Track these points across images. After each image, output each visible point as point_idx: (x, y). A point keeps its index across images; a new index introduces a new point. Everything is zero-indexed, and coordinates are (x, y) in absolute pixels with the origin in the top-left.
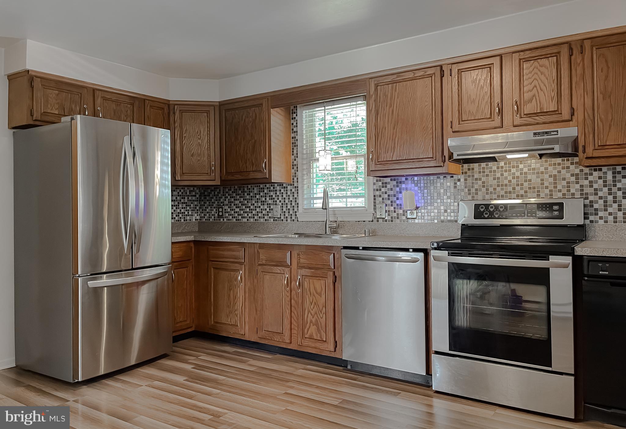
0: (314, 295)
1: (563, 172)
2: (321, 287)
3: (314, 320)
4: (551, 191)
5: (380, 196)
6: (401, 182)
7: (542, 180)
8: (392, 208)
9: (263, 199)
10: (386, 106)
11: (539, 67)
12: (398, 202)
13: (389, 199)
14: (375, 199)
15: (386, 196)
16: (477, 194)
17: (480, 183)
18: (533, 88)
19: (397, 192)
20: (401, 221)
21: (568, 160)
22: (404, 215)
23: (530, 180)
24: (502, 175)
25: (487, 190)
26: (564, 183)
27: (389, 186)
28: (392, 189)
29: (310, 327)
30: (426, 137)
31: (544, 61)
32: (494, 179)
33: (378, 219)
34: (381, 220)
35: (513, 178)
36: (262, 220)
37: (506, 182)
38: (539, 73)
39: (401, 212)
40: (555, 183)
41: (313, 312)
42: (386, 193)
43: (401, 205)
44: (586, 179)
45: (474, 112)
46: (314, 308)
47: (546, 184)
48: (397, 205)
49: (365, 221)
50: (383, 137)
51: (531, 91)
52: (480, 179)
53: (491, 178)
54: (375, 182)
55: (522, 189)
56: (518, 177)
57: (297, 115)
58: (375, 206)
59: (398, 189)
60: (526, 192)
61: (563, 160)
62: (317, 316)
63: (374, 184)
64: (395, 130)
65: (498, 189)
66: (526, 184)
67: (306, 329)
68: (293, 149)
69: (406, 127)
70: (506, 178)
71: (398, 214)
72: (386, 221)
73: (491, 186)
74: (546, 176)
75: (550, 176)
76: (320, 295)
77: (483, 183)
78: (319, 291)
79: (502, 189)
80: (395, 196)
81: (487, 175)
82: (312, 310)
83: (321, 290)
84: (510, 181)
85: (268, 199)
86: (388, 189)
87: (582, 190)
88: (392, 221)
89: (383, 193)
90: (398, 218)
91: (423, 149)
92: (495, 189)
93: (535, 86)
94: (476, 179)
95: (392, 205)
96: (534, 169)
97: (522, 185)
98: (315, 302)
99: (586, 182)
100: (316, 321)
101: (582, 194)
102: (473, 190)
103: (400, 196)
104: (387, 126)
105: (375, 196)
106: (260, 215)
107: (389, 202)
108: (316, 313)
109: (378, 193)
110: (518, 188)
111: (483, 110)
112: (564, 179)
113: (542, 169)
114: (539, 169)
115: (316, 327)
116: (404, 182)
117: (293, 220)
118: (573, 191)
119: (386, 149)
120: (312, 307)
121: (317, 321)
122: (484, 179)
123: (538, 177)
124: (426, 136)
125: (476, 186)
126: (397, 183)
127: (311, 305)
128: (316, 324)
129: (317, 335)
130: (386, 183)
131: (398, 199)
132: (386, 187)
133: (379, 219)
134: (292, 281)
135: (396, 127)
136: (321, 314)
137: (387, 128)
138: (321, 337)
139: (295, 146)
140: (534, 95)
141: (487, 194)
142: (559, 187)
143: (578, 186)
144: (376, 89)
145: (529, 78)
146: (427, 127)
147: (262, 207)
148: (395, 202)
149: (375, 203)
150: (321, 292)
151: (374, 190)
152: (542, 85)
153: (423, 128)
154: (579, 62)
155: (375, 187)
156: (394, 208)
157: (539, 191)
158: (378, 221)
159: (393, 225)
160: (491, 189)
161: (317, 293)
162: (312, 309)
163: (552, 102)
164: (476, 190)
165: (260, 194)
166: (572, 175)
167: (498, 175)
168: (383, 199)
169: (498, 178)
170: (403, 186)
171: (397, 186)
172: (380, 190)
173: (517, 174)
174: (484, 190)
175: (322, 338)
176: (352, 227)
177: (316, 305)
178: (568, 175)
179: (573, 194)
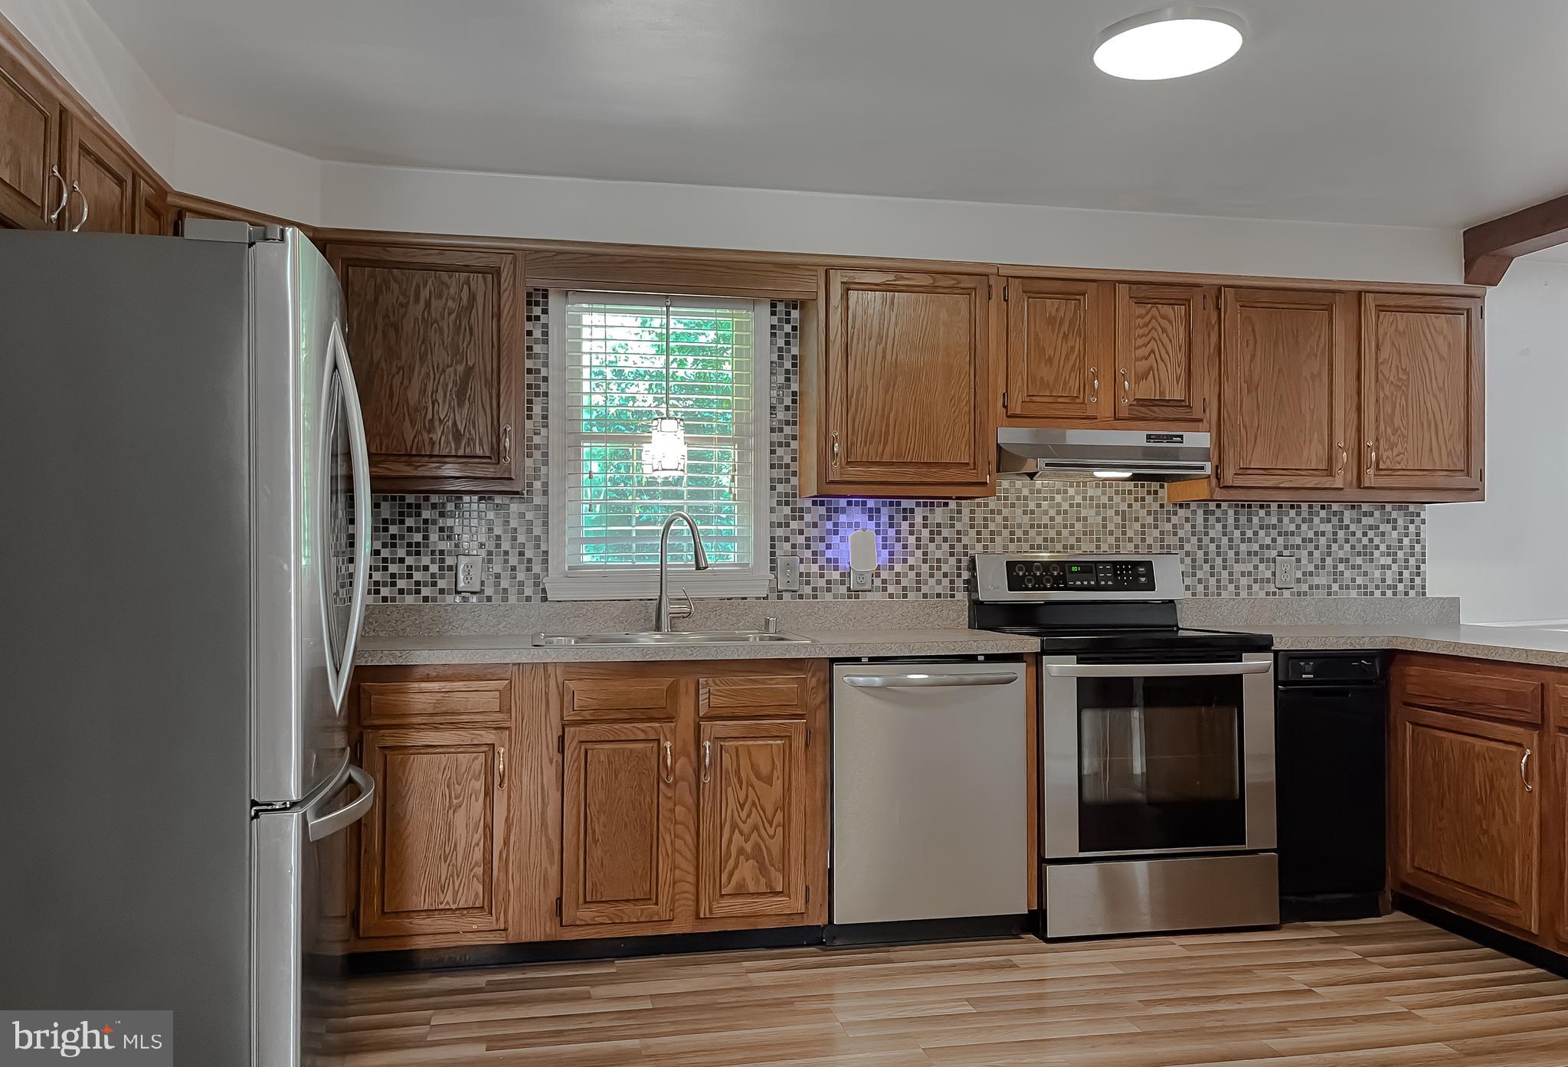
0: (750, 784)
1: (1137, 506)
2: (770, 762)
3: (748, 847)
4: (1117, 539)
5: (787, 539)
6: (836, 510)
7: (1104, 519)
8: (815, 568)
9: (418, 537)
10: (870, 339)
11: (1158, 317)
12: (829, 554)
13: (808, 547)
14: (773, 546)
15: (801, 539)
16: (993, 540)
17: (999, 519)
18: (1149, 355)
19: (828, 532)
20: (835, 596)
21: (1143, 486)
22: (843, 583)
23: (1085, 519)
24: (1039, 506)
25: (1012, 533)
26: (1137, 526)
27: (808, 518)
28: (815, 525)
29: (736, 866)
30: (956, 418)
31: (1167, 310)
32: (1025, 513)
33: (781, 592)
34: (787, 596)
35: (1058, 513)
36: (409, 599)
37: (1045, 520)
38: (1159, 330)
39: (836, 575)
40: (1124, 526)
41: (746, 828)
42: (801, 532)
43: (836, 560)
44: (1169, 520)
45: (1051, 383)
46: (748, 816)
47: (1110, 527)
48: (829, 560)
49: (746, 598)
50: (862, 407)
51: (1146, 358)
52: (1000, 512)
53: (1019, 511)
54: (775, 505)
55: (1072, 534)
56: (1066, 512)
57: (545, 312)
58: (772, 561)
59: (829, 525)
60: (1078, 540)
61: (1136, 486)
62: (760, 836)
63: (772, 510)
64: (889, 396)
65: (1032, 533)
66: (1078, 526)
67: (727, 870)
68: (530, 402)
69: (913, 394)
70: (1046, 513)
71: (829, 582)
72: (801, 597)
73: (1020, 526)
74: (1110, 513)
75: (1117, 513)
76: (769, 781)
77: (1005, 519)
78: (765, 769)
79: (1039, 534)
80: (822, 539)
81: (1013, 505)
82: (744, 822)
83: (773, 770)
84: (1052, 519)
85: (434, 537)
86: (808, 525)
87: (1162, 540)
88: (815, 597)
89: (793, 532)
90: (829, 590)
91: (950, 442)
92: (1026, 533)
93: (1153, 351)
94: (992, 512)
95: (815, 561)
96: (1091, 498)
97: (1072, 526)
98: (754, 802)
99: (1168, 527)
100: (757, 845)
101: (1162, 547)
102: (985, 534)
103: (835, 540)
104: (870, 384)
105: (772, 539)
106: (401, 584)
107: (808, 554)
108: (755, 828)
109: (780, 532)
110: (1065, 533)
111: (1067, 379)
112: (1137, 519)
113: (1105, 500)
114: (1099, 498)
115: (756, 864)
116: (844, 511)
117: (528, 599)
118: (1149, 540)
119: (867, 434)
120: (744, 815)
121: (760, 848)
122: (1005, 512)
123: (1098, 514)
124: (958, 415)
125: (992, 526)
126: (828, 510)
127: (742, 810)
128: (757, 855)
129: (758, 882)
130: (801, 510)
131: (829, 547)
132: (802, 518)
133: (783, 593)
134: (679, 758)
135: (891, 389)
136: (771, 827)
137: (870, 389)
138: (769, 885)
139: (537, 395)
140: (1151, 368)
141: (1012, 541)
142: (1130, 533)
143: (1156, 533)
144: (845, 297)
145: (1143, 335)
146: (959, 399)
147: (410, 561)
148: (823, 554)
149: (773, 554)
150: (772, 773)
151: (772, 524)
152: (1163, 351)
153: (951, 401)
154: (1213, 322)
155: (774, 518)
156: (822, 568)
157: (1098, 540)
158: (780, 597)
159: (820, 607)
160: (1019, 533)
161: (759, 777)
162: (744, 819)
163: (1178, 383)
164: (992, 533)
165: (402, 522)
166: (1149, 513)
167: (1032, 506)
168: (794, 546)
169: (1032, 512)
170: (843, 518)
171: (829, 518)
172: (787, 525)
173: (1065, 506)
174: (1006, 533)
175: (771, 888)
176: (714, 613)
177: (757, 808)
178: (1143, 513)
179: (1150, 546)
